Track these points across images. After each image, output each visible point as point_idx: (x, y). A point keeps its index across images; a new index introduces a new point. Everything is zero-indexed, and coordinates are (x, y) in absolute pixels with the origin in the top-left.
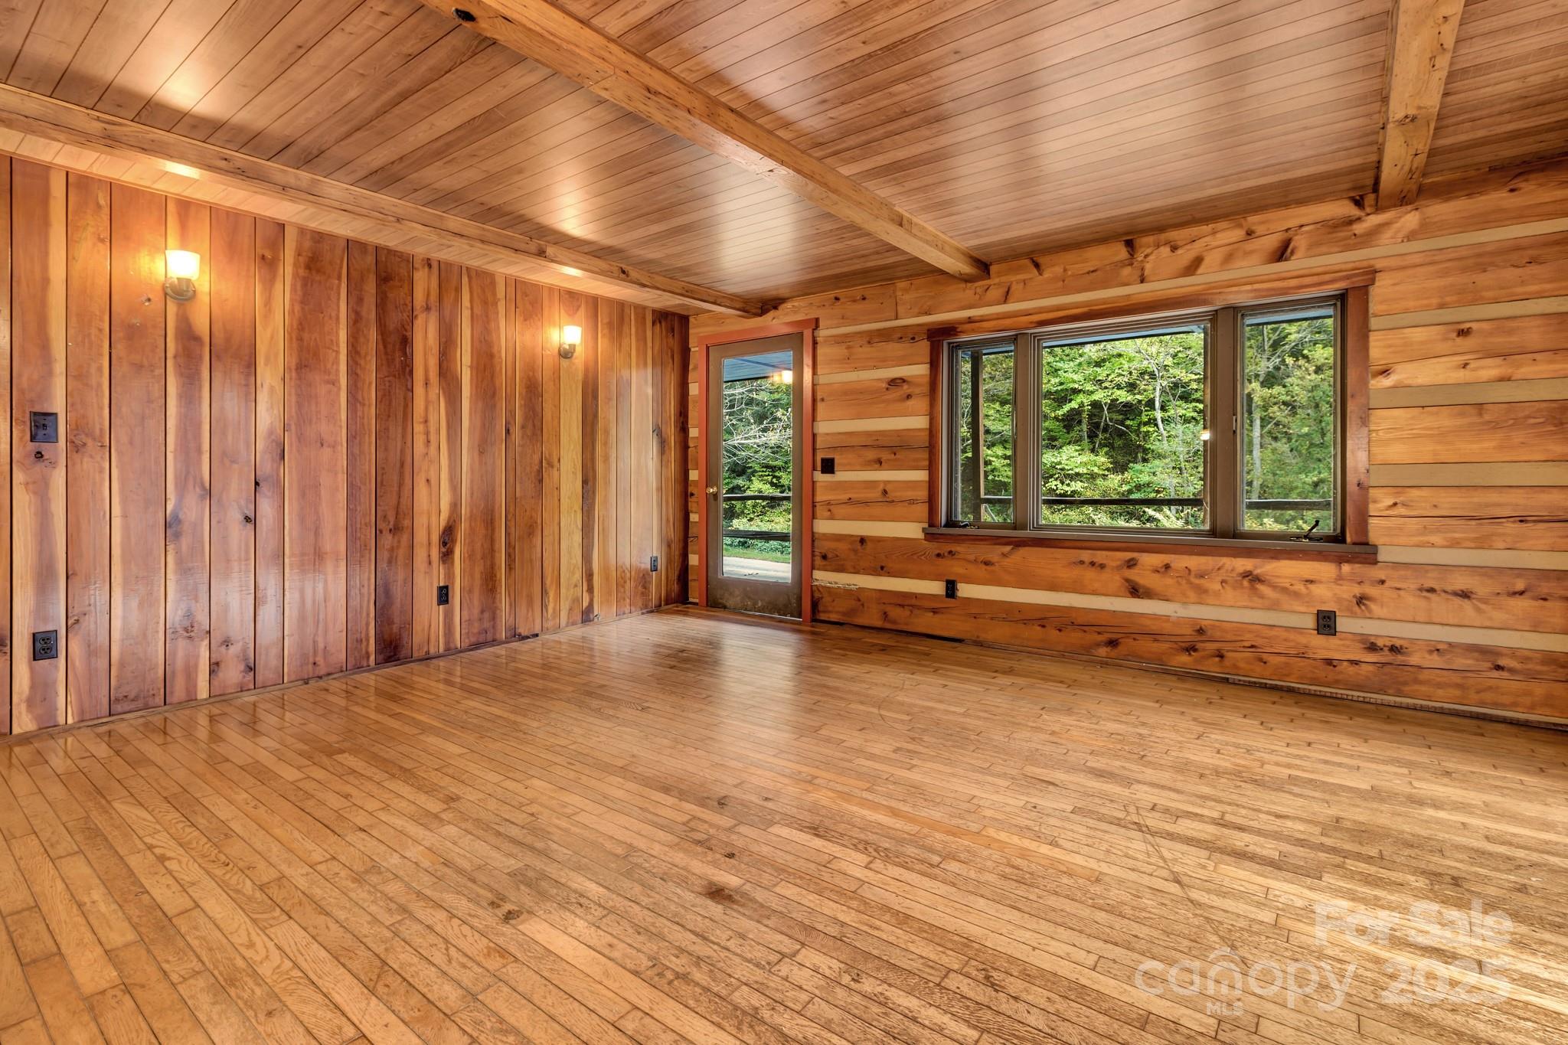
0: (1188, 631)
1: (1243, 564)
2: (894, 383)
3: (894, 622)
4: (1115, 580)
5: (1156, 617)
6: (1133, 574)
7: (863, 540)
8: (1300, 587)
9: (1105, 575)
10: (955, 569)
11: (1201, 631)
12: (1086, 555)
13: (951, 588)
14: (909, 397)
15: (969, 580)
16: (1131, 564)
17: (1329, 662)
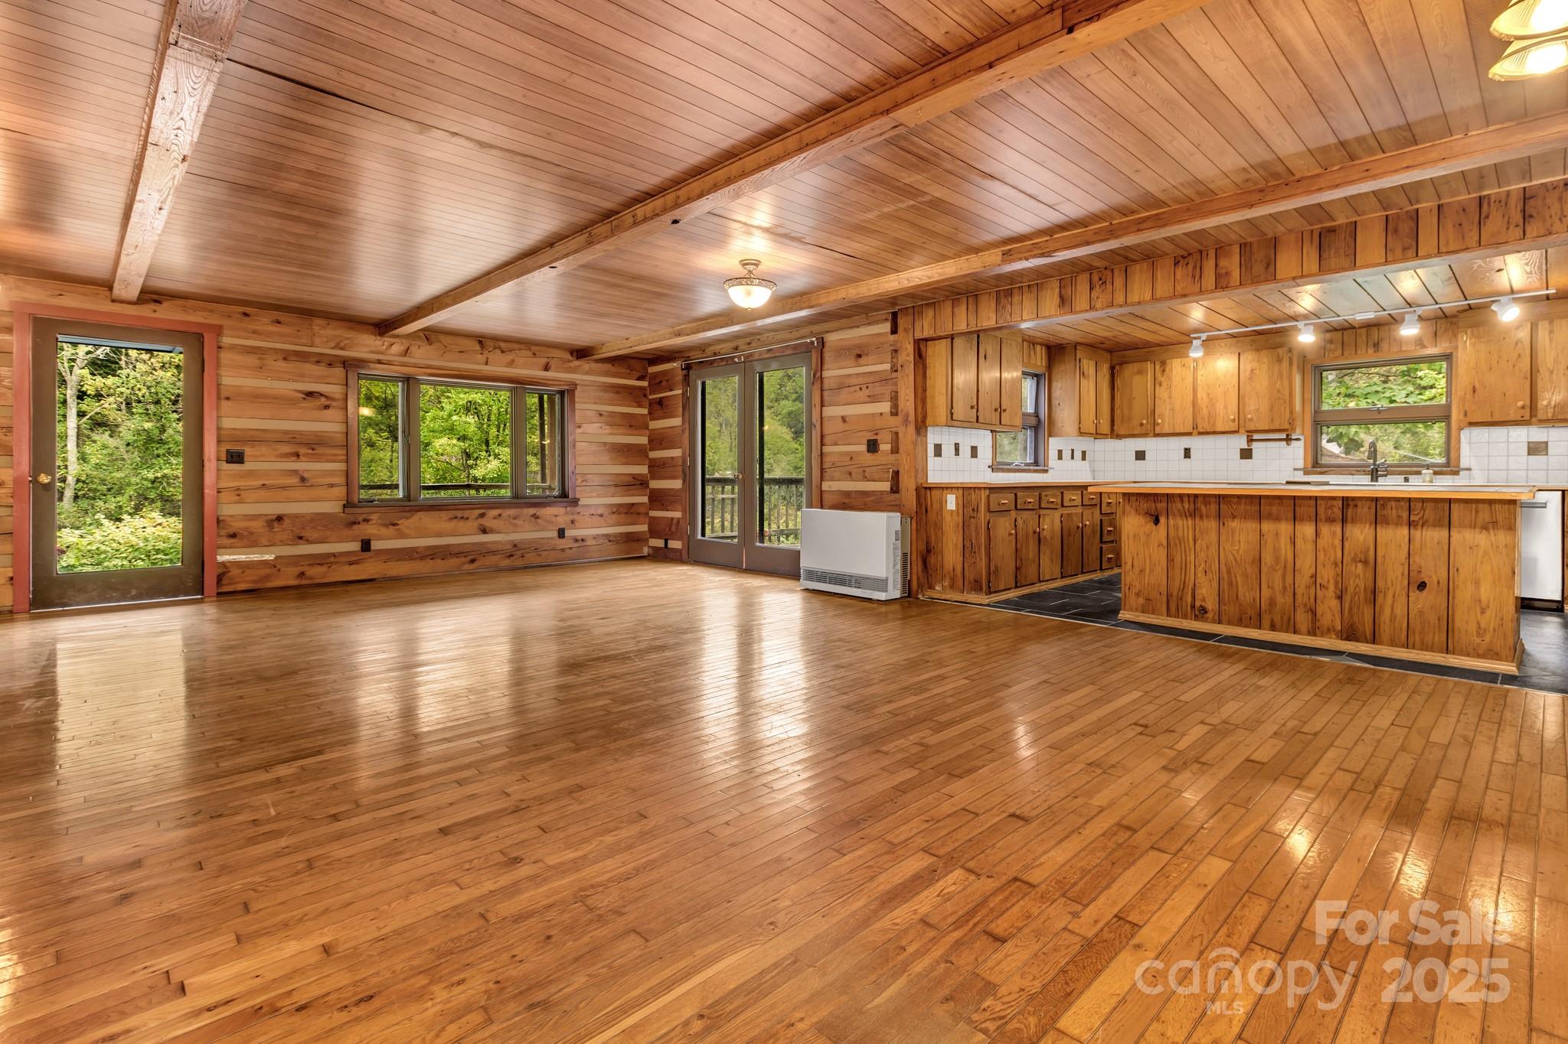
0: (509, 547)
1: (532, 511)
2: (310, 394)
3: (311, 578)
4: (473, 524)
5: (494, 542)
6: (483, 521)
7: (280, 518)
8: (553, 519)
9: (469, 524)
10: (369, 530)
11: (515, 546)
12: (459, 514)
13: (366, 546)
14: (327, 407)
15: (380, 538)
16: (482, 515)
17: (563, 550)
